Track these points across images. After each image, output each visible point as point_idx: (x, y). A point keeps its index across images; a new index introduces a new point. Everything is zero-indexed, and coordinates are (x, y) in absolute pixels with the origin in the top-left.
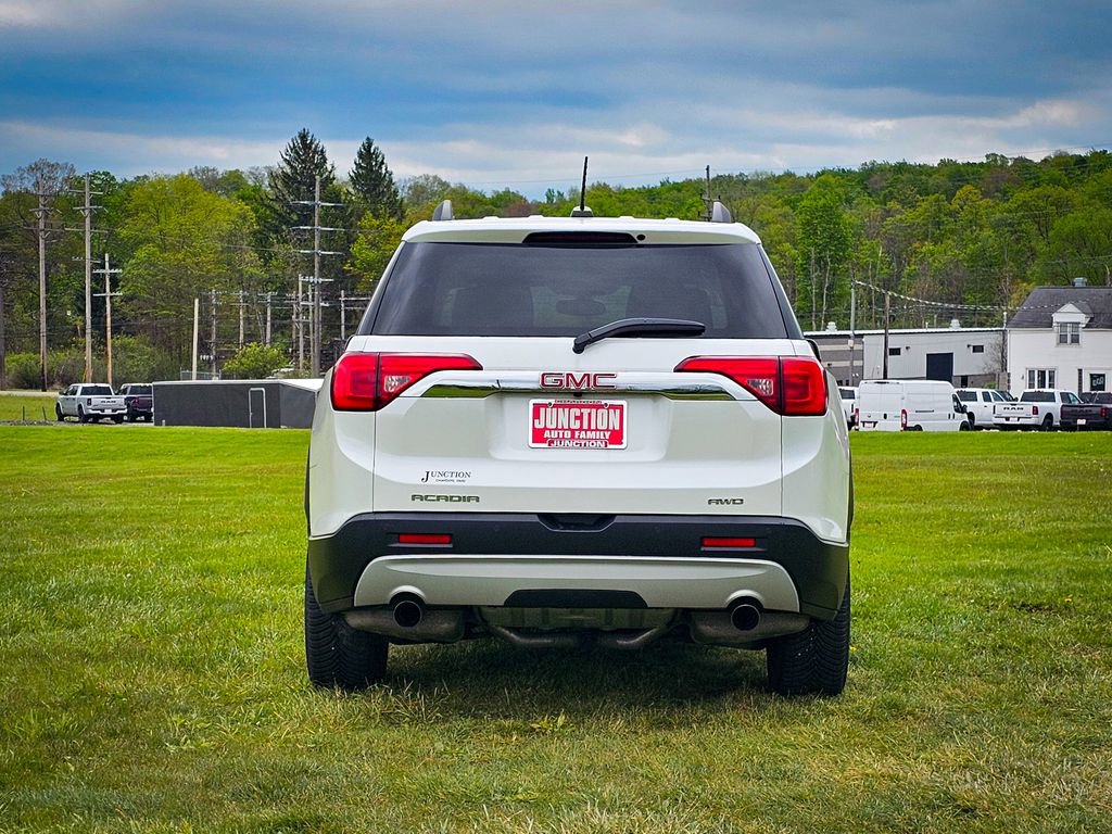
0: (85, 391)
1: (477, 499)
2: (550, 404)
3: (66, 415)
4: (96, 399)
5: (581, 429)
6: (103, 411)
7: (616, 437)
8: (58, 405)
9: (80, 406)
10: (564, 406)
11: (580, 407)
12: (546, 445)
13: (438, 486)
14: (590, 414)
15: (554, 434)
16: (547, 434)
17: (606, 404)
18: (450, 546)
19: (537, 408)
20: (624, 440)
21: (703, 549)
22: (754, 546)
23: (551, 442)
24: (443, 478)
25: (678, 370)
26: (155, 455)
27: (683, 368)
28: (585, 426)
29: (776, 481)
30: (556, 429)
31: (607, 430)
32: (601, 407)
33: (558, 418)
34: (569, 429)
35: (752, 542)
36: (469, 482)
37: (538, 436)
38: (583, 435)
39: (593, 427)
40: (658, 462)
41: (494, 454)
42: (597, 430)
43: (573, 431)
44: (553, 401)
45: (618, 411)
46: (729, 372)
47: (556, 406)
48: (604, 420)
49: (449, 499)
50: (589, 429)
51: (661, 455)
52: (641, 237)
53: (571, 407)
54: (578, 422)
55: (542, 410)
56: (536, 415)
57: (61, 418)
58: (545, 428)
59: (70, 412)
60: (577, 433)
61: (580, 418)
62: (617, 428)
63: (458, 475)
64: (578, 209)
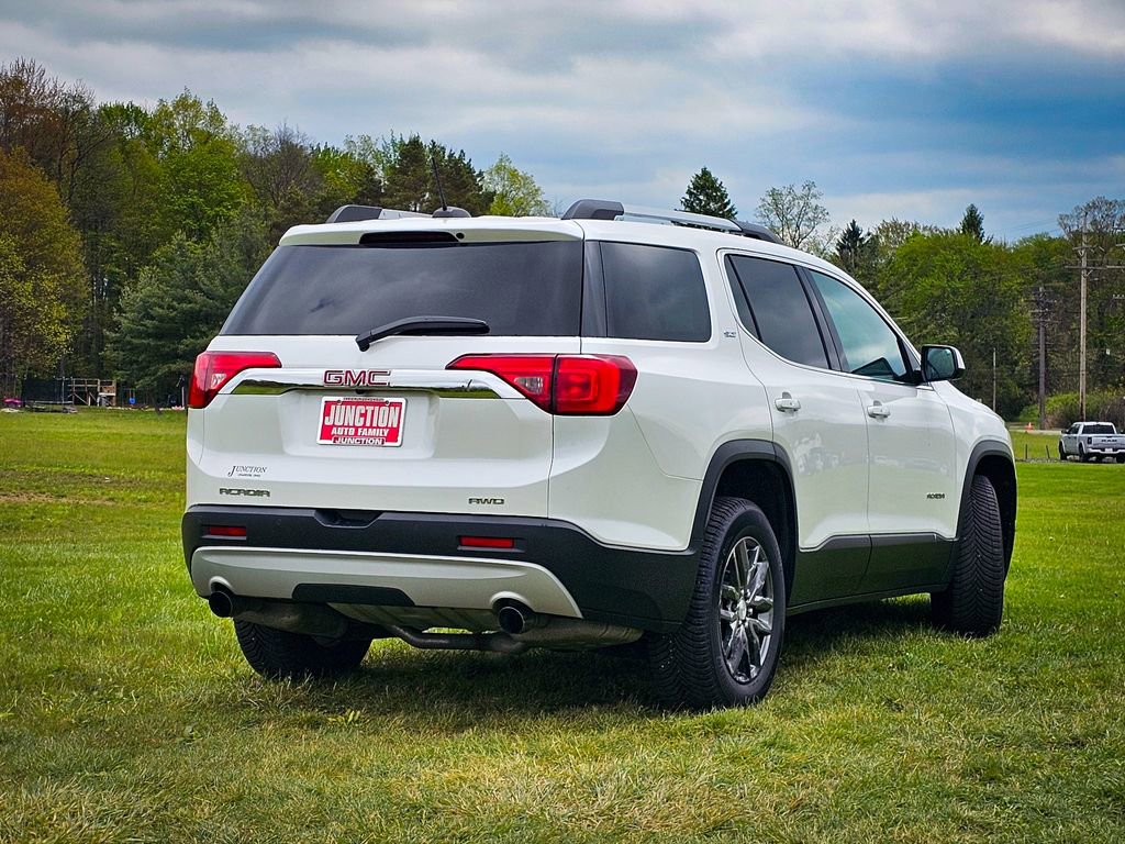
0: (1087, 430)
1: (268, 494)
2: (339, 401)
3: (1069, 454)
4: (1097, 438)
5: (364, 426)
6: (1103, 450)
7: (393, 435)
8: (1061, 443)
9: (1081, 445)
10: (351, 403)
11: (365, 404)
12: (331, 442)
13: (241, 480)
14: (373, 411)
15: (340, 431)
16: (334, 431)
17: (387, 402)
18: (245, 538)
19: (328, 405)
20: (399, 438)
21: (460, 548)
22: (512, 547)
23: (336, 439)
24: (244, 473)
25: (449, 367)
26: (1072, 492)
27: (456, 365)
28: (368, 424)
29: (544, 481)
30: (343, 426)
31: (386, 427)
32: (383, 404)
33: (346, 416)
34: (354, 426)
35: (510, 543)
36: (264, 477)
37: (326, 433)
38: (365, 432)
39: (374, 425)
40: (428, 460)
41: (287, 450)
42: (378, 427)
43: (357, 428)
44: (342, 399)
45: (397, 408)
46: (499, 370)
47: (343, 403)
48: (386, 417)
49: (247, 493)
50: (371, 427)
51: (431, 454)
52: (461, 236)
53: (357, 404)
54: (362, 419)
55: (333, 407)
56: (327, 413)
57: (1064, 456)
58: (334, 425)
59: (1073, 451)
60: (360, 430)
61: (364, 415)
62: (395, 426)
63: (256, 469)
64: (441, 210)
